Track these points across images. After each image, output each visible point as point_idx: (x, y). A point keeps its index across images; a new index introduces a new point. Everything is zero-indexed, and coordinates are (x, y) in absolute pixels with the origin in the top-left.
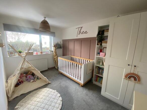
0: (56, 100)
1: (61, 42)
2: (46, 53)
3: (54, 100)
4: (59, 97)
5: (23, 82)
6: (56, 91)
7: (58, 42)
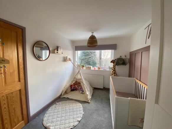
0: (72, 121)
1: (126, 56)
2: (104, 69)
3: (71, 120)
4: (77, 121)
5: (77, 90)
6: (83, 113)
7: (121, 56)
